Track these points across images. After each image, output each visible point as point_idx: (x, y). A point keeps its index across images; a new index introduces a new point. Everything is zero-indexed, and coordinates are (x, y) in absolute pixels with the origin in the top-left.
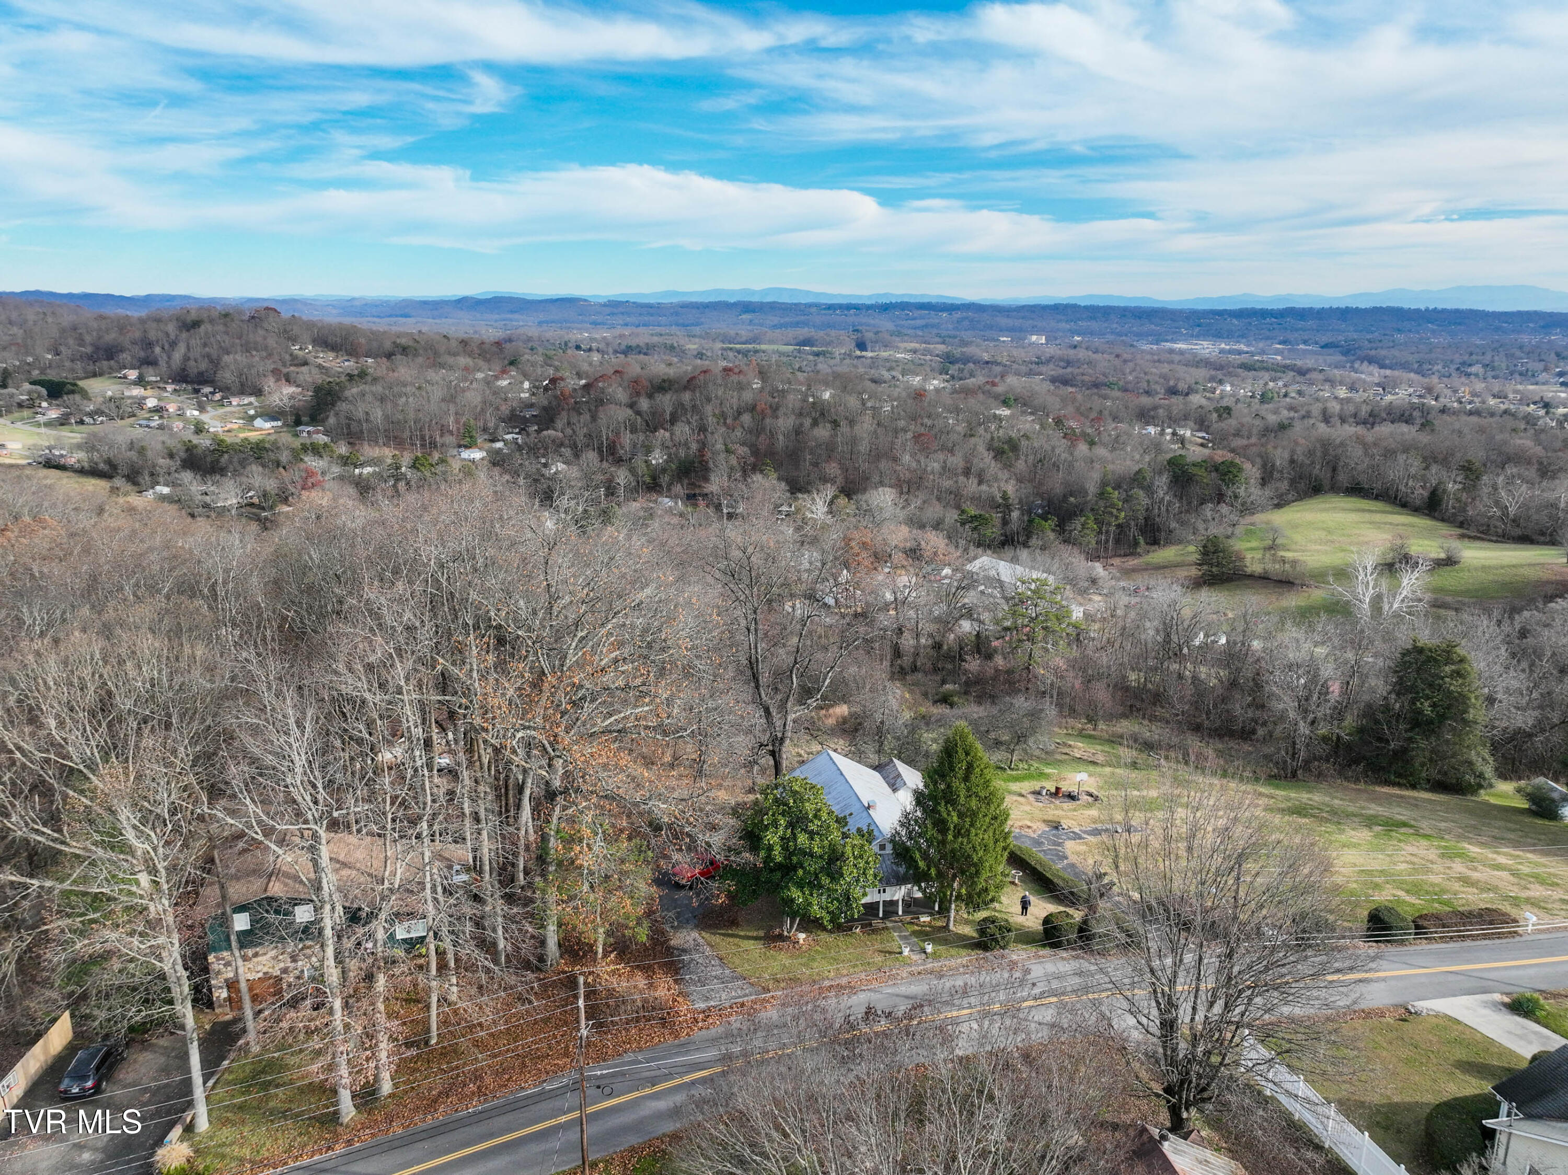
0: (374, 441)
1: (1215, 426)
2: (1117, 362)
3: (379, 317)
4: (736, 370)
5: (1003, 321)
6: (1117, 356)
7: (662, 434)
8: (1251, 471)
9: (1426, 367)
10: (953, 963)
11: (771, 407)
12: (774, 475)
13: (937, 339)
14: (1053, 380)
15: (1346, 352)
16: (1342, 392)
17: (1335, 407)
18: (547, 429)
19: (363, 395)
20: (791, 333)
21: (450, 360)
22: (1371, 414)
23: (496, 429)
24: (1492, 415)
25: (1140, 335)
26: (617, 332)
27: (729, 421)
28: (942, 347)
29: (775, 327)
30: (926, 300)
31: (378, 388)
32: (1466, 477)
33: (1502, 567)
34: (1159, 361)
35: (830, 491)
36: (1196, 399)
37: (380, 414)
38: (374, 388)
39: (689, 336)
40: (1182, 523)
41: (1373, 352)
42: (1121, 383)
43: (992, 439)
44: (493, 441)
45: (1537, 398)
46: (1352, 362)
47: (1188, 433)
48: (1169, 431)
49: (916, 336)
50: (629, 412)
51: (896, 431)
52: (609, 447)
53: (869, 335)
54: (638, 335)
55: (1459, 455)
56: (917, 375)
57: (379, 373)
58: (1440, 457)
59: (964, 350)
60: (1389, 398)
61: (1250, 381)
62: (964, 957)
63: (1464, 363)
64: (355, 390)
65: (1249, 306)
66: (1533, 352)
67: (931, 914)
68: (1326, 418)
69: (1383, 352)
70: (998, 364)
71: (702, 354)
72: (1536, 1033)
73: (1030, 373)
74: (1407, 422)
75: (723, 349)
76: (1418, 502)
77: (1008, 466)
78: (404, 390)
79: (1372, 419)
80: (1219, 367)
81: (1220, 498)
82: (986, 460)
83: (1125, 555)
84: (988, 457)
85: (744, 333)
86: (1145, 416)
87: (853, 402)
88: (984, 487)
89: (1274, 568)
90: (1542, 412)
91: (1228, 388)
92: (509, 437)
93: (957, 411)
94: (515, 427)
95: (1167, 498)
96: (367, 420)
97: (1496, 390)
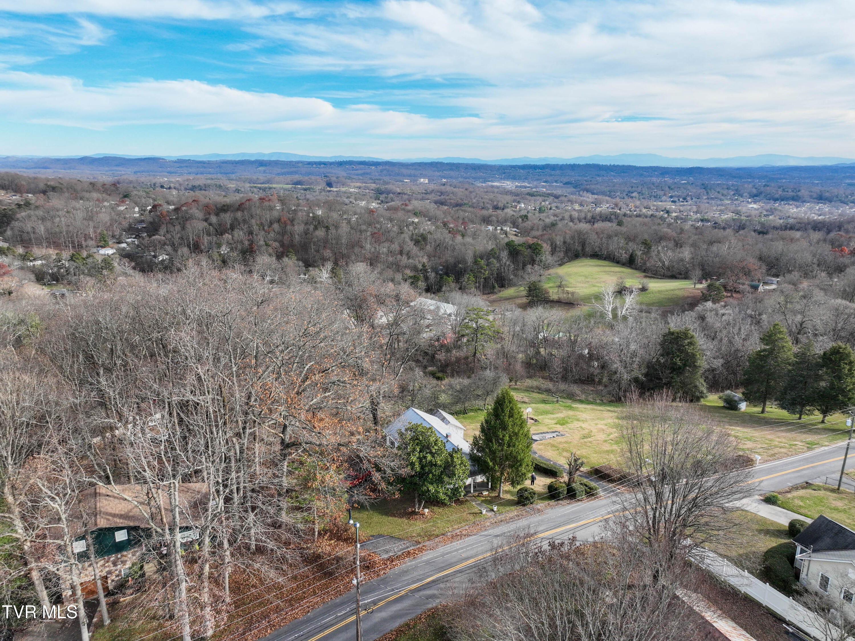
0: (39, 244)
1: (521, 225)
2: (467, 193)
3: (26, 168)
4: (267, 199)
5: (404, 171)
6: (466, 189)
7: (227, 236)
8: (546, 247)
9: (613, 193)
10: (511, 515)
11: (289, 219)
12: (294, 258)
13: (371, 181)
14: (436, 203)
15: (575, 187)
16: (577, 207)
17: (575, 215)
18: (154, 235)
19: (29, 216)
20: (289, 178)
21: (87, 195)
22: (593, 218)
23: (121, 235)
24: (646, 217)
25: (475, 178)
26: (186, 177)
27: (266, 228)
28: (373, 186)
29: (278, 174)
30: (363, 160)
31: (40, 213)
32: (645, 248)
33: (667, 291)
34: (487, 192)
35: (329, 266)
36: (509, 211)
37: (42, 228)
38: (37, 212)
39: (229, 180)
40: (516, 275)
41: (588, 187)
42: (470, 204)
43: (413, 234)
44: (119, 243)
45: (663, 209)
46: (579, 192)
47: (508, 229)
48: (499, 228)
49: (359, 179)
50: (205, 224)
51: (361, 231)
52: (194, 245)
53: (334, 179)
54: (198, 179)
55: (640, 237)
56: (363, 200)
57: (38, 204)
58: (632, 238)
59: (386, 186)
60: (598, 209)
61: (533, 201)
62: (514, 511)
63: (629, 192)
64: (23, 214)
65: (528, 163)
66: (659, 187)
67: (488, 490)
68: (572, 220)
69: (593, 187)
70: (405, 194)
71: (239, 190)
72: (781, 512)
73: (422, 199)
74: (609, 221)
75: (251, 187)
76: (624, 261)
77: (422, 249)
78: (58, 213)
79: (593, 220)
80: (517, 195)
81: (533, 262)
82: (410, 246)
83: (489, 294)
84: (411, 244)
85: (262, 178)
86: (486, 221)
87: (335, 215)
88: (411, 261)
89: (563, 296)
90: (666, 215)
91: (523, 206)
92: (129, 240)
93: (391, 220)
94: (132, 234)
95: (508, 263)
96: (34, 233)
97: (645, 205)
